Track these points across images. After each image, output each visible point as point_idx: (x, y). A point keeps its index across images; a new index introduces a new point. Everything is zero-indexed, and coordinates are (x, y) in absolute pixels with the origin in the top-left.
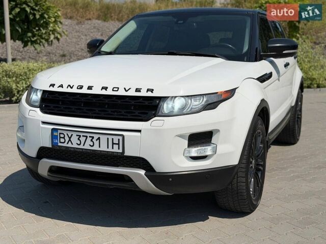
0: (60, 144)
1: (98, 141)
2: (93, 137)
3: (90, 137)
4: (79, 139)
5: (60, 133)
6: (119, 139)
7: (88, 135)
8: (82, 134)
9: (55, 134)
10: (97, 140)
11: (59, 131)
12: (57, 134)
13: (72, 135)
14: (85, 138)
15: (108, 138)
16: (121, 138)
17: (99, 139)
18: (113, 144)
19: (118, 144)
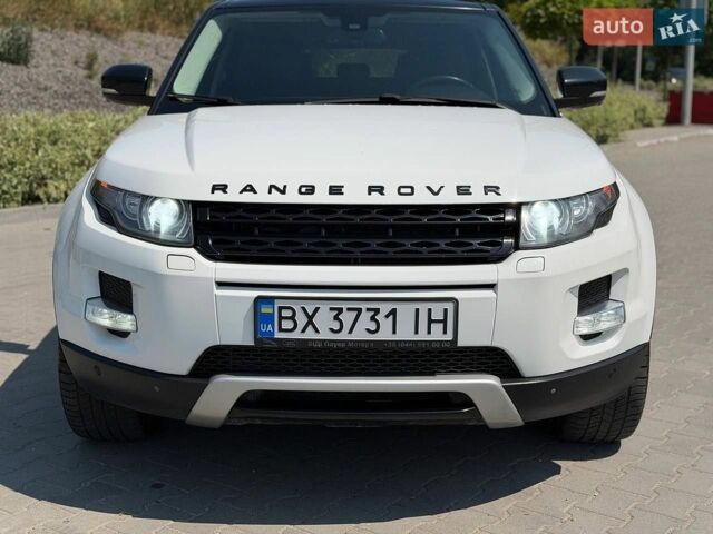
0: (278, 335)
1: (391, 317)
2: (377, 311)
3: (368, 310)
4: (336, 318)
5: (280, 308)
6: (446, 310)
7: (364, 306)
8: (344, 306)
9: (265, 310)
10: (387, 316)
11: (278, 304)
12: (270, 311)
13: (317, 309)
14: (355, 313)
15: (417, 310)
16: (450, 306)
17: (393, 312)
18: (430, 321)
19: (444, 321)
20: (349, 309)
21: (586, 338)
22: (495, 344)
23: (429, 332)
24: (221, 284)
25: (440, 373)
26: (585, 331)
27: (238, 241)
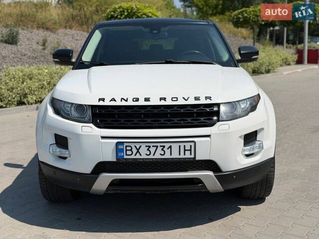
0: (126, 157)
1: (169, 149)
2: (164, 147)
3: (161, 146)
4: (148, 150)
5: (126, 146)
6: (191, 146)
7: (159, 145)
8: (151, 145)
9: (120, 147)
11: (125, 144)
13: (141, 146)
14: (155, 148)
15: (180, 146)
16: (193, 144)
17: (170, 147)
18: (185, 150)
19: (190, 150)
20: (153, 146)
21: (248, 156)
22: (211, 159)
23: (185, 154)
24: (103, 137)
25: (190, 171)
26: (247, 153)
27: (109, 120)
